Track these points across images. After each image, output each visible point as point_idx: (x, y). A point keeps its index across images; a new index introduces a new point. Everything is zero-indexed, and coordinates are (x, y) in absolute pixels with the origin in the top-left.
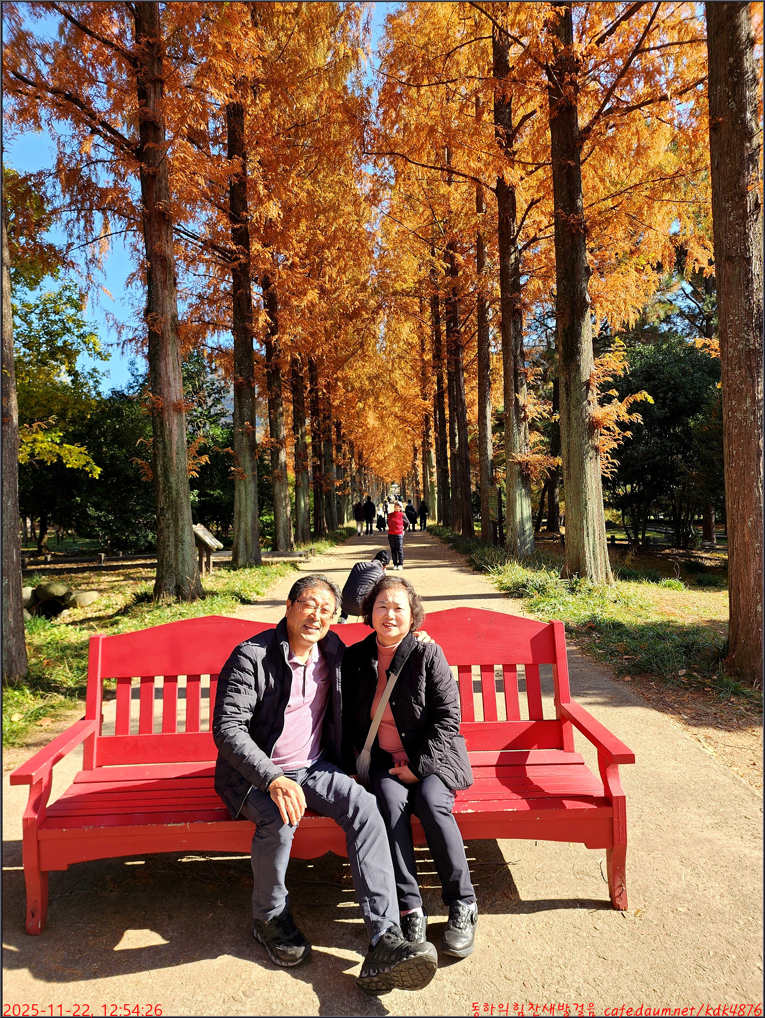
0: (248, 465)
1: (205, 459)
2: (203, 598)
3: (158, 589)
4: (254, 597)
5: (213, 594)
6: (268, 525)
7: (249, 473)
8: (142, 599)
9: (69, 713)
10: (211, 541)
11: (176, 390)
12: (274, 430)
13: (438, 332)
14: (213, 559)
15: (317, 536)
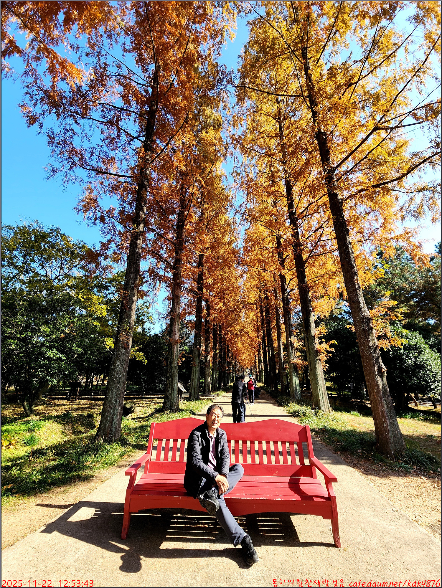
0: (197, 361)
1: (184, 359)
2: (179, 412)
3: (164, 407)
4: (197, 412)
5: (183, 410)
6: (202, 383)
7: (197, 364)
8: (158, 411)
9: (133, 454)
10: (184, 390)
11: (177, 336)
12: (206, 350)
13: (263, 316)
14: (183, 396)
15: (219, 389)
